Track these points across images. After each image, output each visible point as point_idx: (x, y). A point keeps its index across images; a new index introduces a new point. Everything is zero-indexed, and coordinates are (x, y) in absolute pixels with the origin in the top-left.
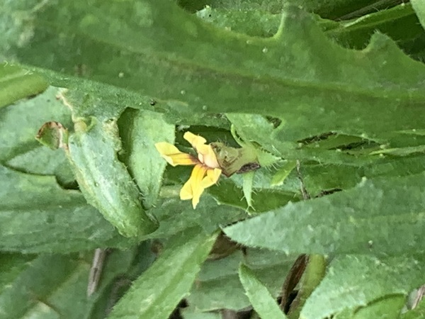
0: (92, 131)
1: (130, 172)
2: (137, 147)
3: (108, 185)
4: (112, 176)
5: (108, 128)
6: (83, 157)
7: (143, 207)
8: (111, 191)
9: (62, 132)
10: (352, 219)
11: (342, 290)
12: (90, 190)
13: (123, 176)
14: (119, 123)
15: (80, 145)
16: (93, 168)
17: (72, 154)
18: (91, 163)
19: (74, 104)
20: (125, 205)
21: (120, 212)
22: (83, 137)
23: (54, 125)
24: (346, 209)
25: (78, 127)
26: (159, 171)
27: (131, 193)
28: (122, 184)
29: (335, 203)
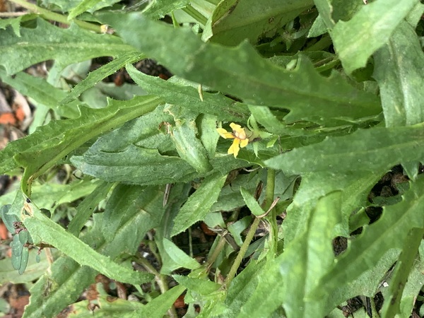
0: (184, 125)
1: (202, 143)
2: (204, 132)
3: (193, 149)
4: (195, 145)
5: (191, 124)
6: (180, 137)
7: (208, 159)
8: (194, 152)
9: (169, 126)
10: (322, 156)
11: (313, 189)
12: (184, 152)
13: (199, 145)
14: (196, 121)
15: (178, 132)
16: (185, 142)
17: (175, 136)
18: (184, 140)
19: (175, 114)
20: (201, 158)
21: (198, 161)
22: (180, 128)
23: (165, 123)
24: (320, 151)
25: (177, 124)
26: (215, 142)
27: (203, 152)
28: (199, 149)
29: (315, 148)
